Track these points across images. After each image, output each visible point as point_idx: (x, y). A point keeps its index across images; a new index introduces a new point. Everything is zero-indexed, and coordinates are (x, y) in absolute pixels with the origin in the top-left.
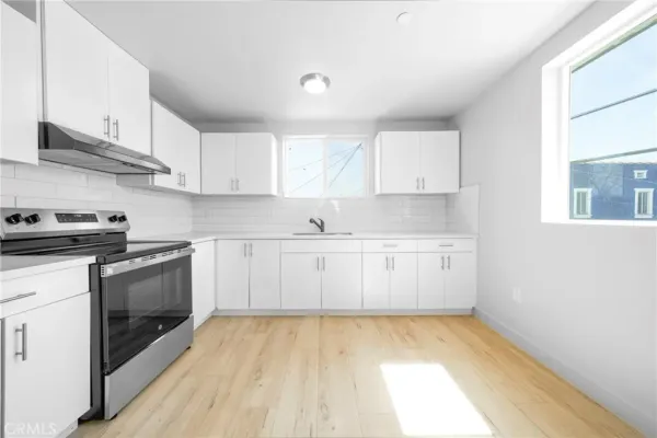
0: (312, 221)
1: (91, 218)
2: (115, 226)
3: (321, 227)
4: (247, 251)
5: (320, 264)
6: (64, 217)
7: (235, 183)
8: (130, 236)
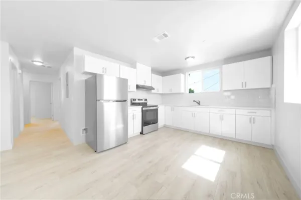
0: (194, 101)
1: (142, 100)
2: (146, 102)
3: (199, 103)
4: (172, 109)
5: (194, 115)
6: (139, 100)
7: (171, 90)
8: (148, 104)
